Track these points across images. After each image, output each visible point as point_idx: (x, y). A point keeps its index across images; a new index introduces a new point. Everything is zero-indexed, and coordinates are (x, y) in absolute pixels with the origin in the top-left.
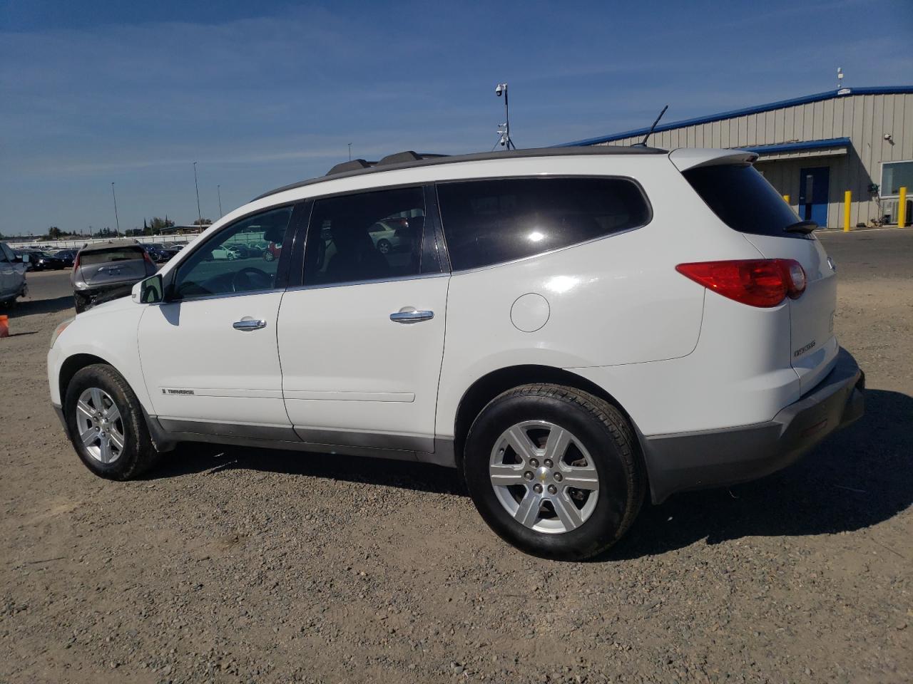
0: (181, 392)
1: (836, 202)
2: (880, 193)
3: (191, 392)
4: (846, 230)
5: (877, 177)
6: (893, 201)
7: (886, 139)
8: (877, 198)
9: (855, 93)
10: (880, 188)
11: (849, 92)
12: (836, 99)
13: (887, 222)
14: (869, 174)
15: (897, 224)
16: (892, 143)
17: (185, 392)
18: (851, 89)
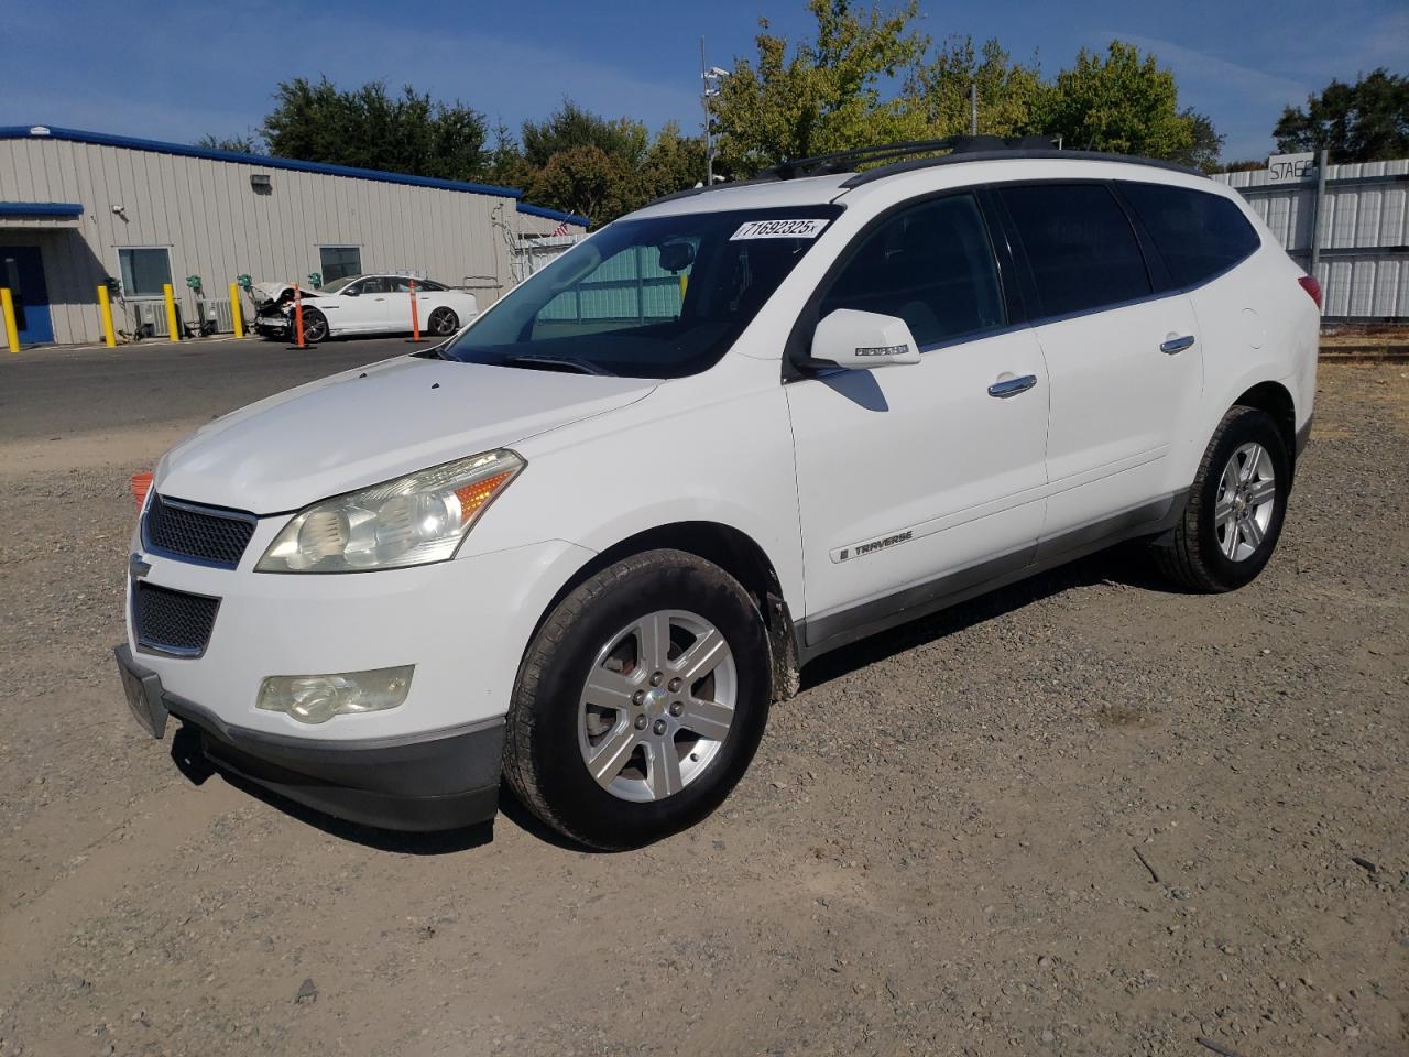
0: (887, 542)
1: (61, 303)
2: (122, 291)
3: (907, 536)
4: (111, 344)
5: (114, 268)
6: (153, 303)
7: (117, 212)
8: (120, 299)
9: (57, 135)
10: (121, 284)
11: (48, 132)
12: (29, 141)
13: (150, 335)
14: (101, 261)
15: (168, 336)
16: (123, 217)
17: (895, 539)
18: (50, 128)
